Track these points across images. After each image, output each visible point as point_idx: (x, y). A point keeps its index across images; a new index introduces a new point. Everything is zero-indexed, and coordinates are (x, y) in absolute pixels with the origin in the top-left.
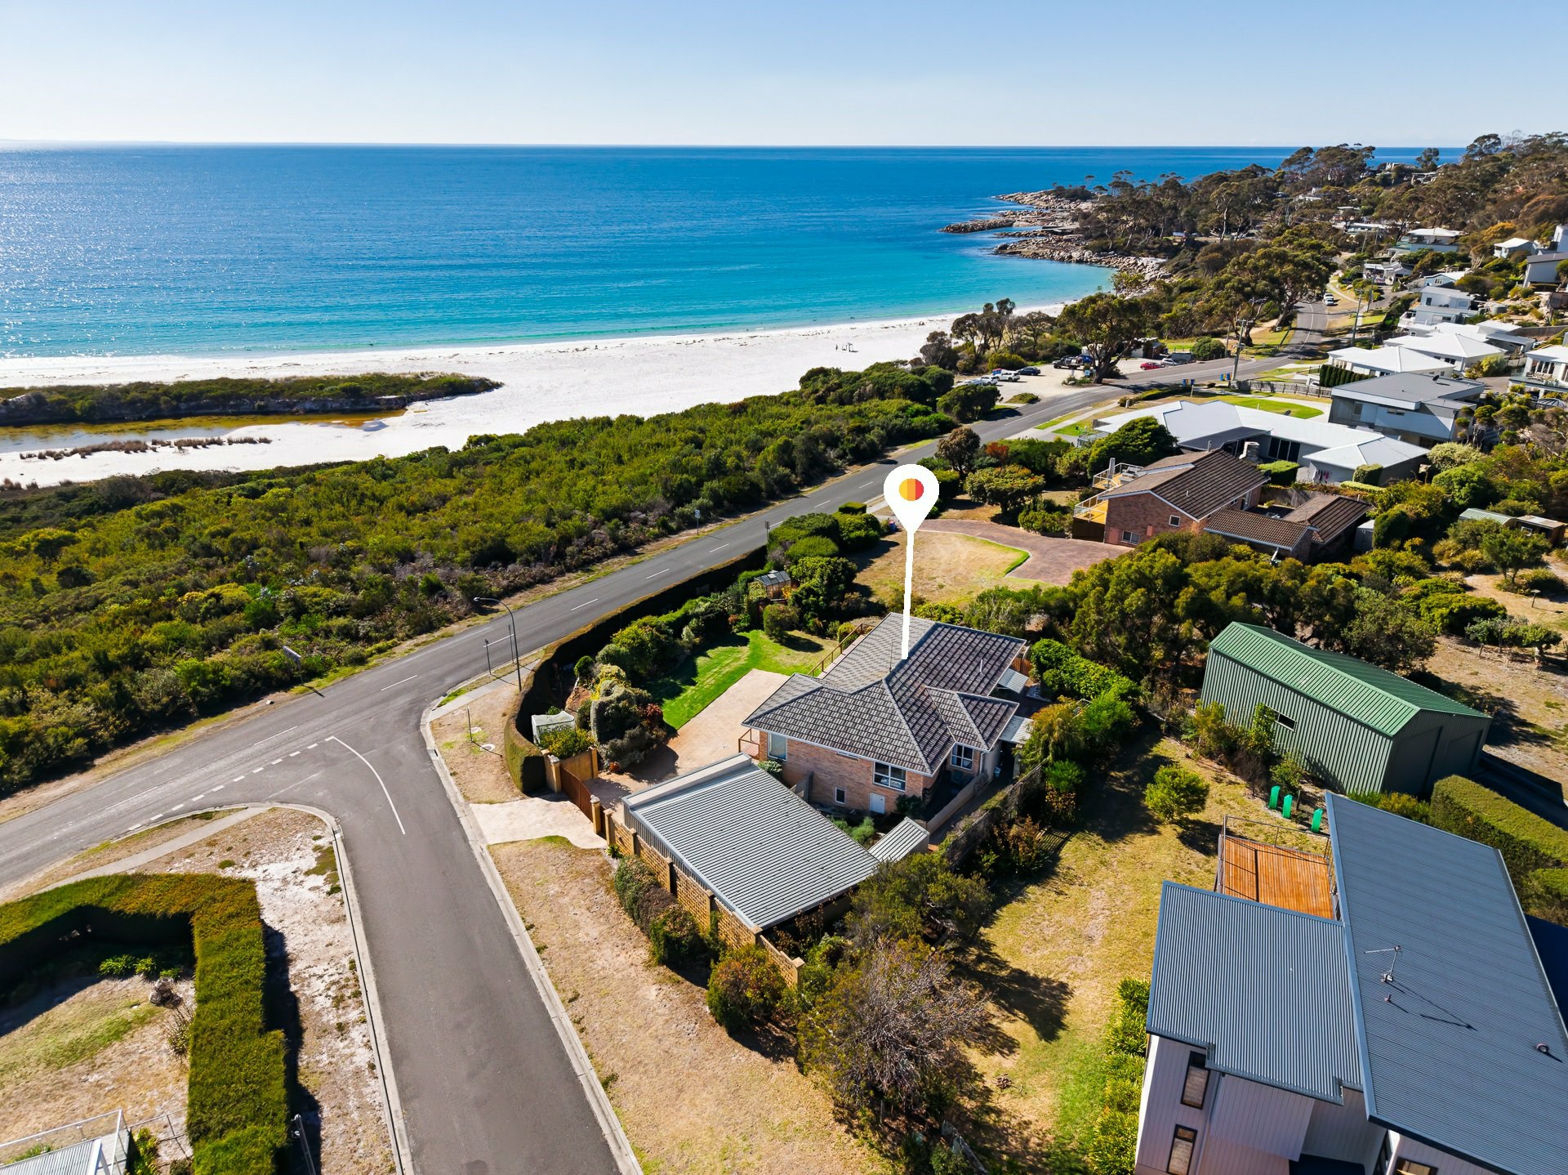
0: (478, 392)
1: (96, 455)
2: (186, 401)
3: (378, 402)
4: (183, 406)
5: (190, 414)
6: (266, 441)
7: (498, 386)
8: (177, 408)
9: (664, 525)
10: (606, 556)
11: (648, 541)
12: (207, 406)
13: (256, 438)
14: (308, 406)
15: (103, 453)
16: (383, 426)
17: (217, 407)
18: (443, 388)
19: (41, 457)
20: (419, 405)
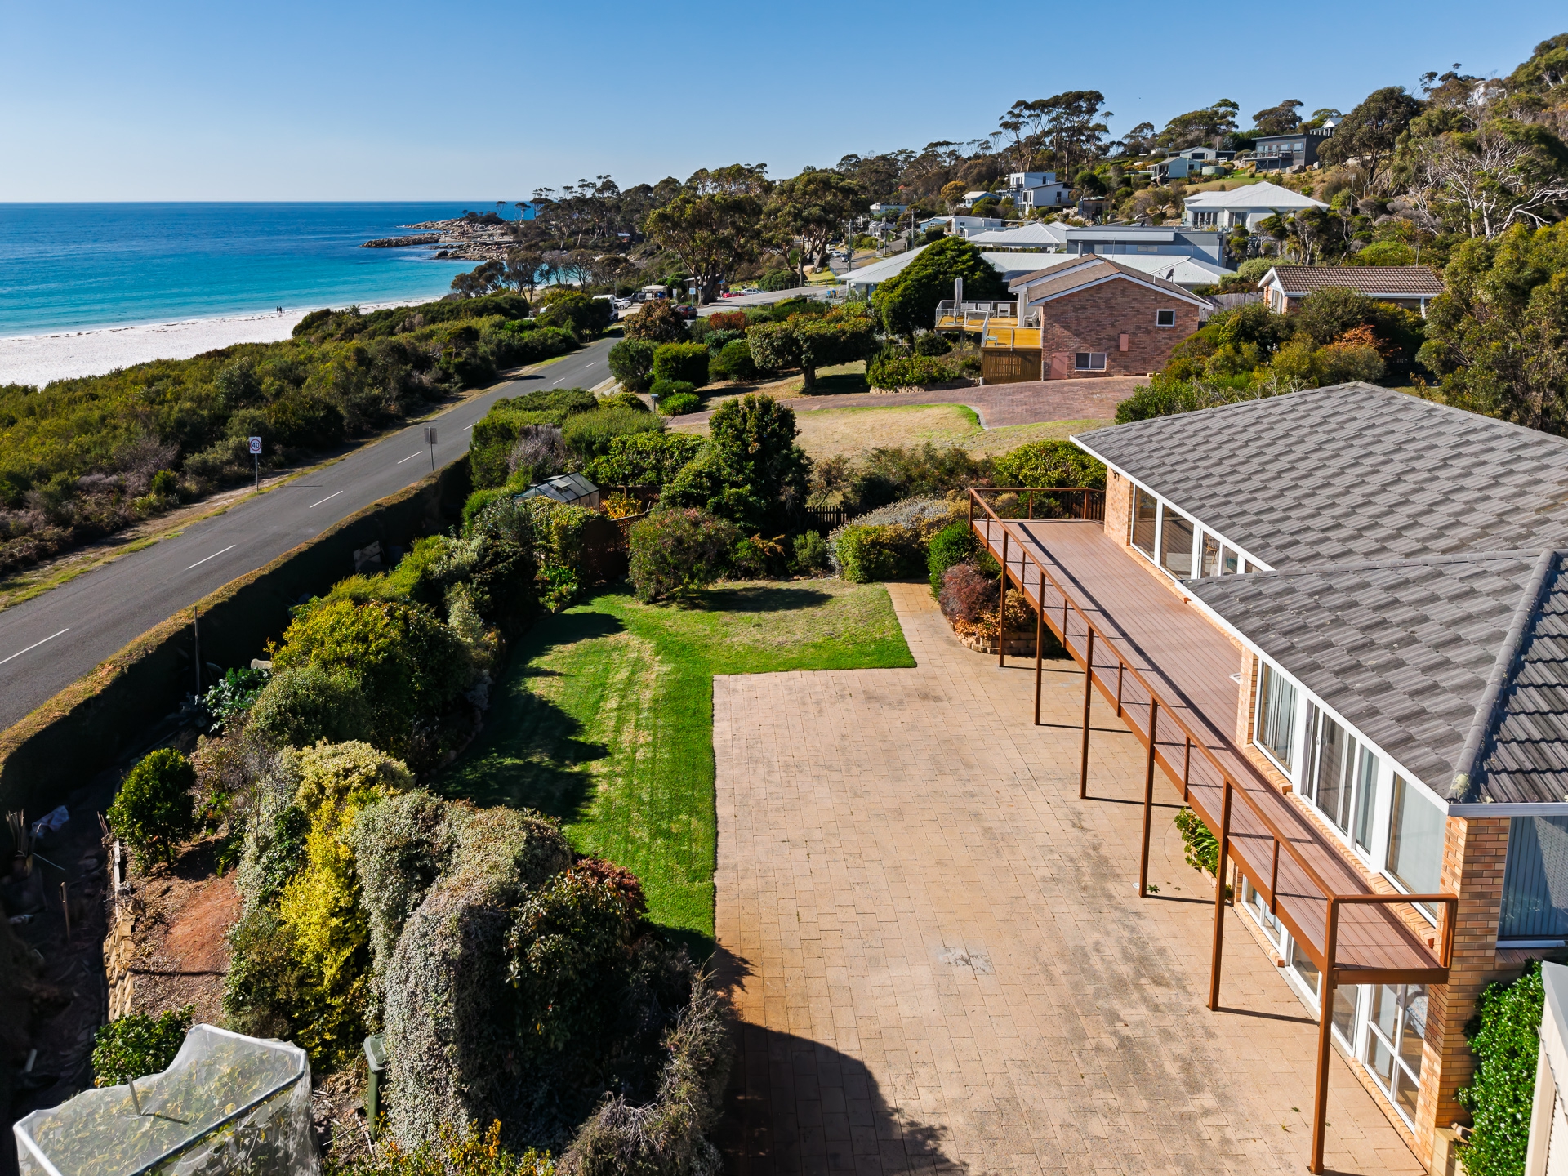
9: (168, 487)
10: (44, 555)
11: (141, 520)
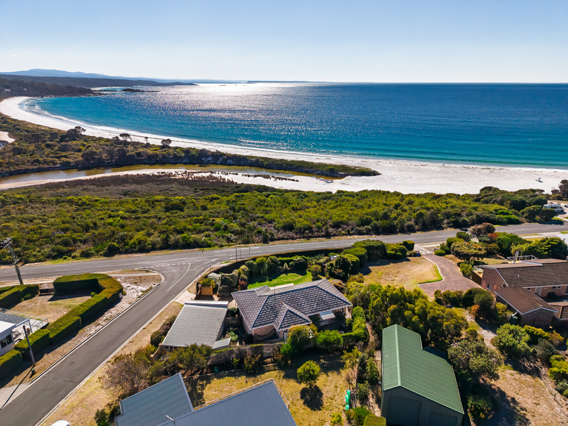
0: (371, 176)
1: (257, 177)
2: (290, 166)
3: (338, 174)
4: (288, 167)
5: (289, 170)
6: (297, 181)
7: (379, 174)
8: (287, 168)
12: (294, 168)
13: (295, 180)
14: (319, 172)
15: (260, 177)
16: (333, 182)
17: (296, 169)
18: (359, 172)
19: (246, 176)
20: (349, 177)
